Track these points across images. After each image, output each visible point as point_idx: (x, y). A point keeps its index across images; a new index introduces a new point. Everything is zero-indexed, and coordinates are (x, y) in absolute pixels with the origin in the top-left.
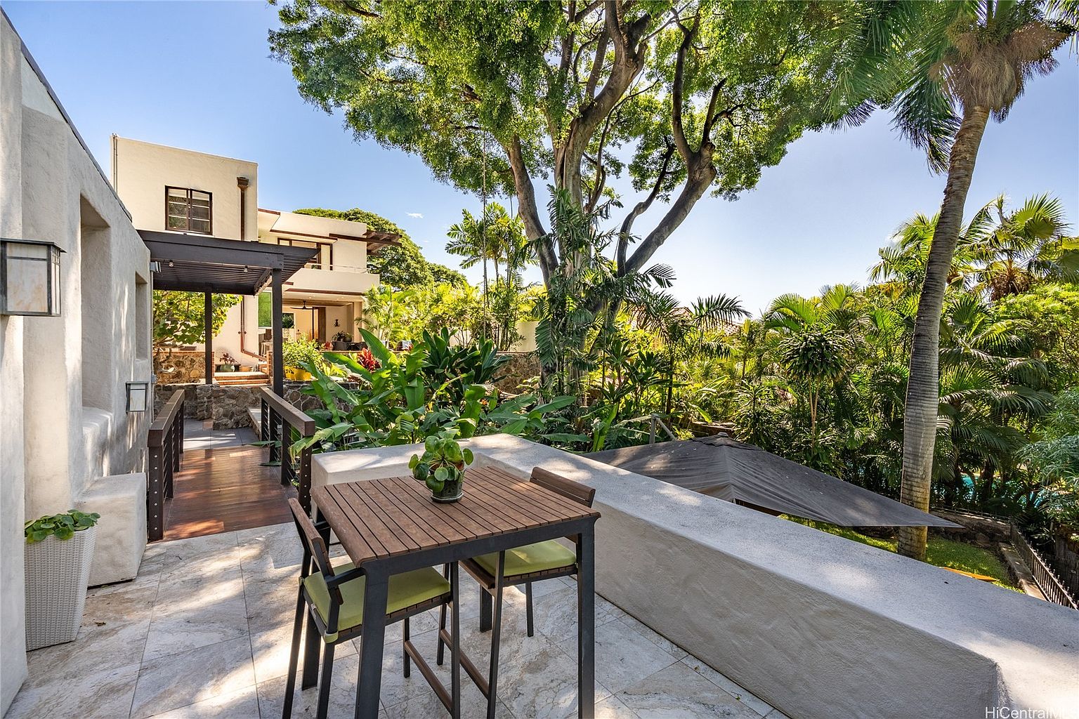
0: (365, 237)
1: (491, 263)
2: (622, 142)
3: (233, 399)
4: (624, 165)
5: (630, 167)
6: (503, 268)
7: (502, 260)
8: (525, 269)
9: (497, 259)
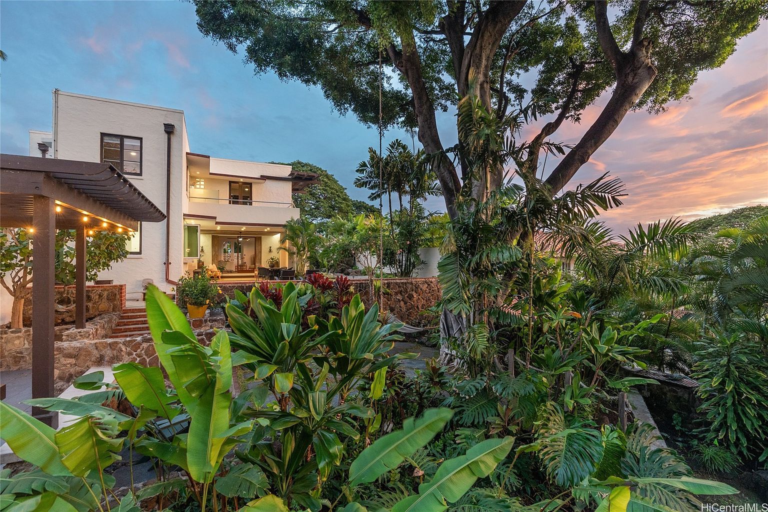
0: (290, 177)
1: (395, 195)
2: (521, 72)
3: (71, 358)
4: (525, 91)
5: (533, 92)
6: (406, 198)
7: (406, 192)
8: (426, 199)
9: (401, 192)
